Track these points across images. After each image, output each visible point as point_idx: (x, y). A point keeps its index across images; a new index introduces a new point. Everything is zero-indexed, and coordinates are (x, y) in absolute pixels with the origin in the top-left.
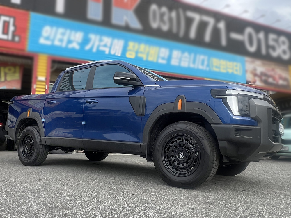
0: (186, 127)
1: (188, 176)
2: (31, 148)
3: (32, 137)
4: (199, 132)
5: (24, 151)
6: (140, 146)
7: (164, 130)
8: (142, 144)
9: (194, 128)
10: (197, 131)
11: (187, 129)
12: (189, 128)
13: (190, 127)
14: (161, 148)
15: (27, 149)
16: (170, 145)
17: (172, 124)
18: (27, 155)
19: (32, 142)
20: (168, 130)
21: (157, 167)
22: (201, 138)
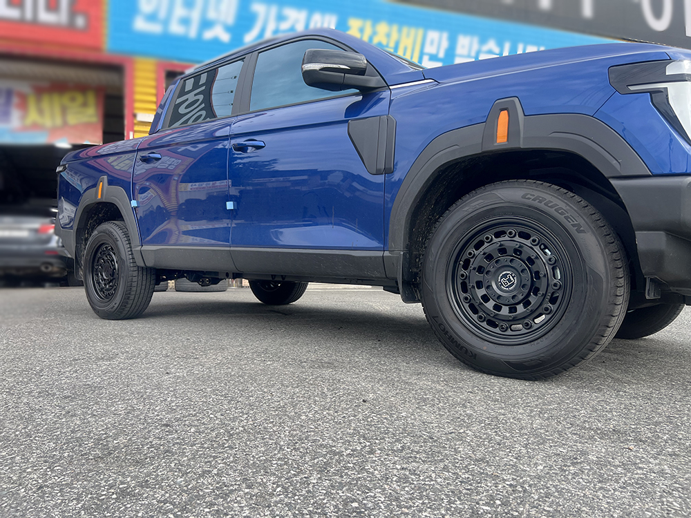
0: (524, 197)
1: (530, 342)
2: (113, 276)
3: (112, 249)
4: (568, 207)
5: (99, 283)
6: (381, 260)
7: (450, 209)
8: (387, 253)
9: (548, 197)
10: (561, 205)
11: (527, 201)
12: (533, 198)
13: (537, 194)
14: (444, 260)
15: (105, 280)
16: (470, 254)
17: (478, 191)
18: (106, 293)
19: (113, 260)
20: (467, 208)
21: (434, 317)
22: (573, 225)
